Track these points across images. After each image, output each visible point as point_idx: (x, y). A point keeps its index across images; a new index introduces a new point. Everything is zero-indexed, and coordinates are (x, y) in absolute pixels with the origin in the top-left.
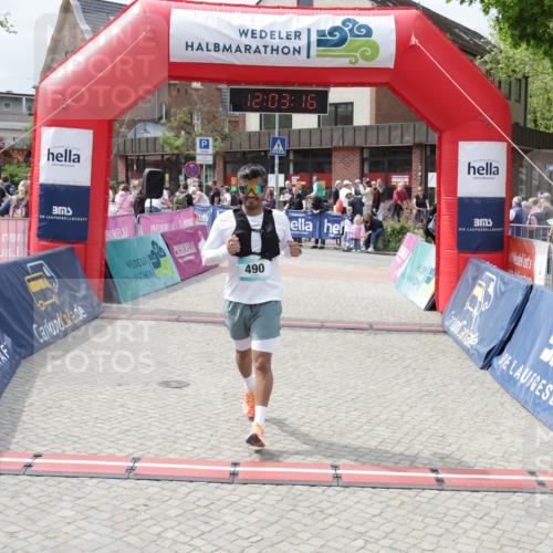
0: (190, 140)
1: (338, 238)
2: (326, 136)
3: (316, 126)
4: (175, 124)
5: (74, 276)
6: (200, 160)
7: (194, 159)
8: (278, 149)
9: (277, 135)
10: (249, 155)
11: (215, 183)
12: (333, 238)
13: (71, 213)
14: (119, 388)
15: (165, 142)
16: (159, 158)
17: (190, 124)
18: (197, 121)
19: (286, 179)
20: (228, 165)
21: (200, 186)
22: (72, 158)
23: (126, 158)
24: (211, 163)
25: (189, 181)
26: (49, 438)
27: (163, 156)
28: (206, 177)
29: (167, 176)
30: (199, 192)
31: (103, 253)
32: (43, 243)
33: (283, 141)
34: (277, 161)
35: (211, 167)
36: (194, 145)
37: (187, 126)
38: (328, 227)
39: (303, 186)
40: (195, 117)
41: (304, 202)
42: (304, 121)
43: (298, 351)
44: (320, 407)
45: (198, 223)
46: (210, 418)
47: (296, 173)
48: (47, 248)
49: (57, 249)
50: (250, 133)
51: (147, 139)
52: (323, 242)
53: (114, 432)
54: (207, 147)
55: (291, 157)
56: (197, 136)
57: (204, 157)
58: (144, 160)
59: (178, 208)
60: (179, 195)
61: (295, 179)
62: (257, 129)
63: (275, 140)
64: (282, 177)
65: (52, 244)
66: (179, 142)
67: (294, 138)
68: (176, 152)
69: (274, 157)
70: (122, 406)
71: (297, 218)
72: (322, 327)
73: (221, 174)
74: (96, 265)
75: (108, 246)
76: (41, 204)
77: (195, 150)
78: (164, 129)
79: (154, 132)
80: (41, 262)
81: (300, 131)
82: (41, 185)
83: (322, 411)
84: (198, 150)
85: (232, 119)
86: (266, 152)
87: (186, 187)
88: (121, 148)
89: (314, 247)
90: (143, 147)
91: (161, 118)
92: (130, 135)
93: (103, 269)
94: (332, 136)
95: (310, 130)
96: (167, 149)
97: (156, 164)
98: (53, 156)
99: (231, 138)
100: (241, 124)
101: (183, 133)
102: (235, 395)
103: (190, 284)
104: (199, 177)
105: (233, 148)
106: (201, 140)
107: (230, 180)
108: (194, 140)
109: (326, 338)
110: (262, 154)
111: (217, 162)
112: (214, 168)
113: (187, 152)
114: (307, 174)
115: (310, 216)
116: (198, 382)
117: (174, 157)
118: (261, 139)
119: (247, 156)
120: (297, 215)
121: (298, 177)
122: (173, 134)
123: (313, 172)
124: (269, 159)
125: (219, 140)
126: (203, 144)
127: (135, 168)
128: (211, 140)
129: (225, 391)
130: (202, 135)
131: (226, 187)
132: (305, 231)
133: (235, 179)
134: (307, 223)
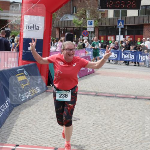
2: (141, 19)
3: (137, 15)
4: (79, 15)
5: (36, 74)
6: (88, 29)
7: (86, 29)
8: (121, 25)
9: (120, 19)
10: (109, 28)
12: (143, 62)
14: (52, 120)
15: (75, 22)
16: (72, 29)
17: (85, 15)
18: (88, 14)
19: (124, 37)
20: (100, 32)
21: (88, 40)
22: (36, 28)
23: (59, 29)
24: (93, 31)
25: (84, 38)
26: (22, 139)
27: (74, 28)
28: (91, 36)
29: (75, 36)
30: (87, 42)
32: (24, 62)
33: (123, 22)
34: (120, 30)
36: (86, 23)
37: (84, 16)
38: (141, 57)
39: (131, 41)
40: (87, 12)
41: (131, 47)
42: (132, 13)
43: (125, 107)
44: (133, 131)
45: (87, 55)
46: (87, 133)
47: (128, 35)
48: (26, 64)
49: (30, 64)
50: (109, 18)
51: (68, 21)
52: (139, 64)
53: (48, 137)
54: (91, 24)
55: (126, 28)
56: (88, 20)
57: (90, 28)
58: (66, 29)
59: (79, 49)
60: (80, 44)
61: (127, 37)
62: (113, 17)
63: (119, 21)
64: (122, 36)
65: (28, 62)
66: (80, 22)
67: (128, 20)
68: (79, 26)
69: (118, 29)
70: (52, 127)
71: (128, 54)
72: (135, 98)
73: (97, 35)
74: (45, 71)
76: (24, 46)
77: (86, 25)
78: (74, 17)
79: (70, 18)
80: (23, 69)
81: (130, 17)
82: (24, 39)
83: (133, 132)
84: (88, 26)
85: (102, 13)
86: (116, 26)
87: (83, 40)
88: (57, 24)
89: (135, 66)
90: (66, 24)
91: (73, 12)
92: (61, 20)
93: (48, 72)
94: (144, 19)
95: (134, 17)
96: (76, 25)
97: (71, 31)
98: (29, 27)
99: (101, 20)
100: (106, 15)
101: (82, 18)
102: (98, 124)
103: (83, 79)
104: (88, 37)
105: (102, 24)
106: (89, 21)
107: (101, 38)
108: (86, 21)
109: (137, 103)
110: (114, 27)
111: (96, 30)
112: (95, 33)
113: (83, 27)
114: (133, 36)
115: (133, 52)
116: (83, 118)
117: (79, 28)
118: (114, 21)
119: (108, 28)
120: (128, 52)
121: (129, 37)
122: (78, 19)
123: (135, 35)
124: (117, 29)
125: (97, 21)
126: (90, 23)
127: (63, 33)
128: (93, 21)
129: (94, 123)
130: (89, 19)
131: (99, 40)
132: (131, 59)
133: (103, 37)
134: (132, 55)
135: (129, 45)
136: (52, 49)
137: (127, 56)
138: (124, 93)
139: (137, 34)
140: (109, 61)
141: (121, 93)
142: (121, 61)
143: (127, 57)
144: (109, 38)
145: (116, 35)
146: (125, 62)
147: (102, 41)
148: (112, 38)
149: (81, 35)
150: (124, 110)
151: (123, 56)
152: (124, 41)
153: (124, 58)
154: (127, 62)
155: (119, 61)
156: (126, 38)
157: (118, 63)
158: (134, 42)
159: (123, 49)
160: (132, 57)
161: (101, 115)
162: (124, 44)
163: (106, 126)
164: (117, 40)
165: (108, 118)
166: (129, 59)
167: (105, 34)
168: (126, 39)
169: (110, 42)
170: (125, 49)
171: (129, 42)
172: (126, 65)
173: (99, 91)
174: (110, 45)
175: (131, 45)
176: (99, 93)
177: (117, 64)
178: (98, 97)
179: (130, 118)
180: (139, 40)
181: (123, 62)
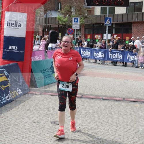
0: (70, 18)
1: (133, 62)
2: (130, 17)
3: (125, 12)
4: (64, 12)
6: (74, 27)
7: (71, 27)
8: (108, 23)
9: (107, 17)
10: (96, 26)
11: (80, 37)
12: (131, 62)
13: (17, 49)
14: (34, 124)
15: (60, 19)
16: (57, 26)
17: (71, 12)
18: (73, 11)
20: (86, 30)
22: (18, 25)
24: (79, 28)
27: (58, 25)
28: (77, 34)
29: (60, 34)
31: (30, 66)
32: (4, 61)
33: (110, 19)
34: (107, 28)
35: (79, 30)
36: (72, 21)
37: (69, 12)
38: (129, 57)
40: (73, 9)
41: (119, 46)
42: (120, 10)
43: (113, 110)
44: (121, 135)
47: (116, 33)
49: (11, 64)
50: (96, 16)
51: (52, 18)
53: (30, 142)
54: (77, 21)
55: (114, 26)
56: (73, 17)
57: (76, 26)
58: (50, 27)
61: (115, 36)
62: (100, 14)
63: (107, 19)
64: (109, 35)
65: (8, 62)
66: (65, 20)
67: (116, 17)
68: (64, 24)
69: (106, 26)
70: (34, 131)
71: (115, 53)
72: (124, 100)
73: (83, 34)
75: (32, 63)
76: (4, 45)
77: (72, 23)
78: (59, 14)
79: (55, 15)
80: (3, 69)
81: (118, 14)
83: (121, 137)
84: (73, 23)
85: (89, 9)
86: (103, 24)
89: (123, 66)
90: (50, 21)
91: (58, 9)
92: (45, 16)
94: (132, 17)
95: (123, 14)
96: (60, 22)
97: (55, 29)
98: (10, 24)
99: (88, 17)
100: (92, 12)
101: (67, 15)
102: (83, 128)
104: (74, 35)
105: (89, 22)
106: (74, 19)
107: (87, 36)
108: (72, 18)
109: (125, 105)
110: (101, 25)
111: (82, 28)
112: (81, 31)
113: (69, 24)
114: (121, 34)
115: (121, 52)
116: (68, 122)
117: (63, 26)
118: (101, 18)
119: (94, 26)
120: (116, 52)
121: (117, 35)
122: (63, 16)
123: (123, 33)
124: (104, 27)
125: (83, 18)
126: (75, 20)
127: (46, 30)
128: (79, 18)
129: (79, 127)
130: (75, 16)
131: (85, 39)
132: (119, 59)
133: (89, 35)
134: (120, 55)
135: (117, 44)
136: (35, 48)
137: (114, 55)
138: (111, 95)
139: (125, 33)
140: (96, 61)
141: (108, 95)
142: (108, 61)
143: (114, 57)
144: (96, 36)
145: (104, 33)
146: (113, 62)
147: (89, 40)
148: (99, 36)
149: (66, 33)
150: (111, 113)
151: (111, 55)
152: (112, 40)
153: (112, 57)
154: (114, 63)
155: (106, 61)
156: (113, 36)
157: (106, 63)
158: (122, 41)
159: (111, 48)
160: (120, 57)
161: (87, 119)
162: (111, 43)
163: (92, 131)
164: (104, 39)
165: (94, 122)
166: (117, 59)
167: (92, 32)
168: (113, 38)
169: (97, 41)
170: (112, 49)
171: (117, 41)
172: (114, 65)
173: (85, 93)
174: (96, 44)
175: (119, 44)
176: (85, 95)
177: (104, 64)
178: (84, 100)
179: (117, 121)
180: (127, 39)
181: (110, 62)
